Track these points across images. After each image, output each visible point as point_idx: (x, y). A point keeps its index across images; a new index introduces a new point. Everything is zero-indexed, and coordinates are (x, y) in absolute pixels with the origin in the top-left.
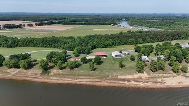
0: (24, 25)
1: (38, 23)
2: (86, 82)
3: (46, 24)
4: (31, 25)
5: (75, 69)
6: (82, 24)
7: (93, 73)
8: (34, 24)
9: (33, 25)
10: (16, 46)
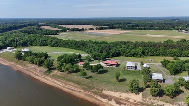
0: (86, 29)
1: (99, 27)
2: (68, 88)
3: (105, 28)
4: (91, 29)
5: (73, 74)
6: (141, 29)
7: (83, 81)
8: (95, 28)
9: (93, 29)
10: (57, 46)
